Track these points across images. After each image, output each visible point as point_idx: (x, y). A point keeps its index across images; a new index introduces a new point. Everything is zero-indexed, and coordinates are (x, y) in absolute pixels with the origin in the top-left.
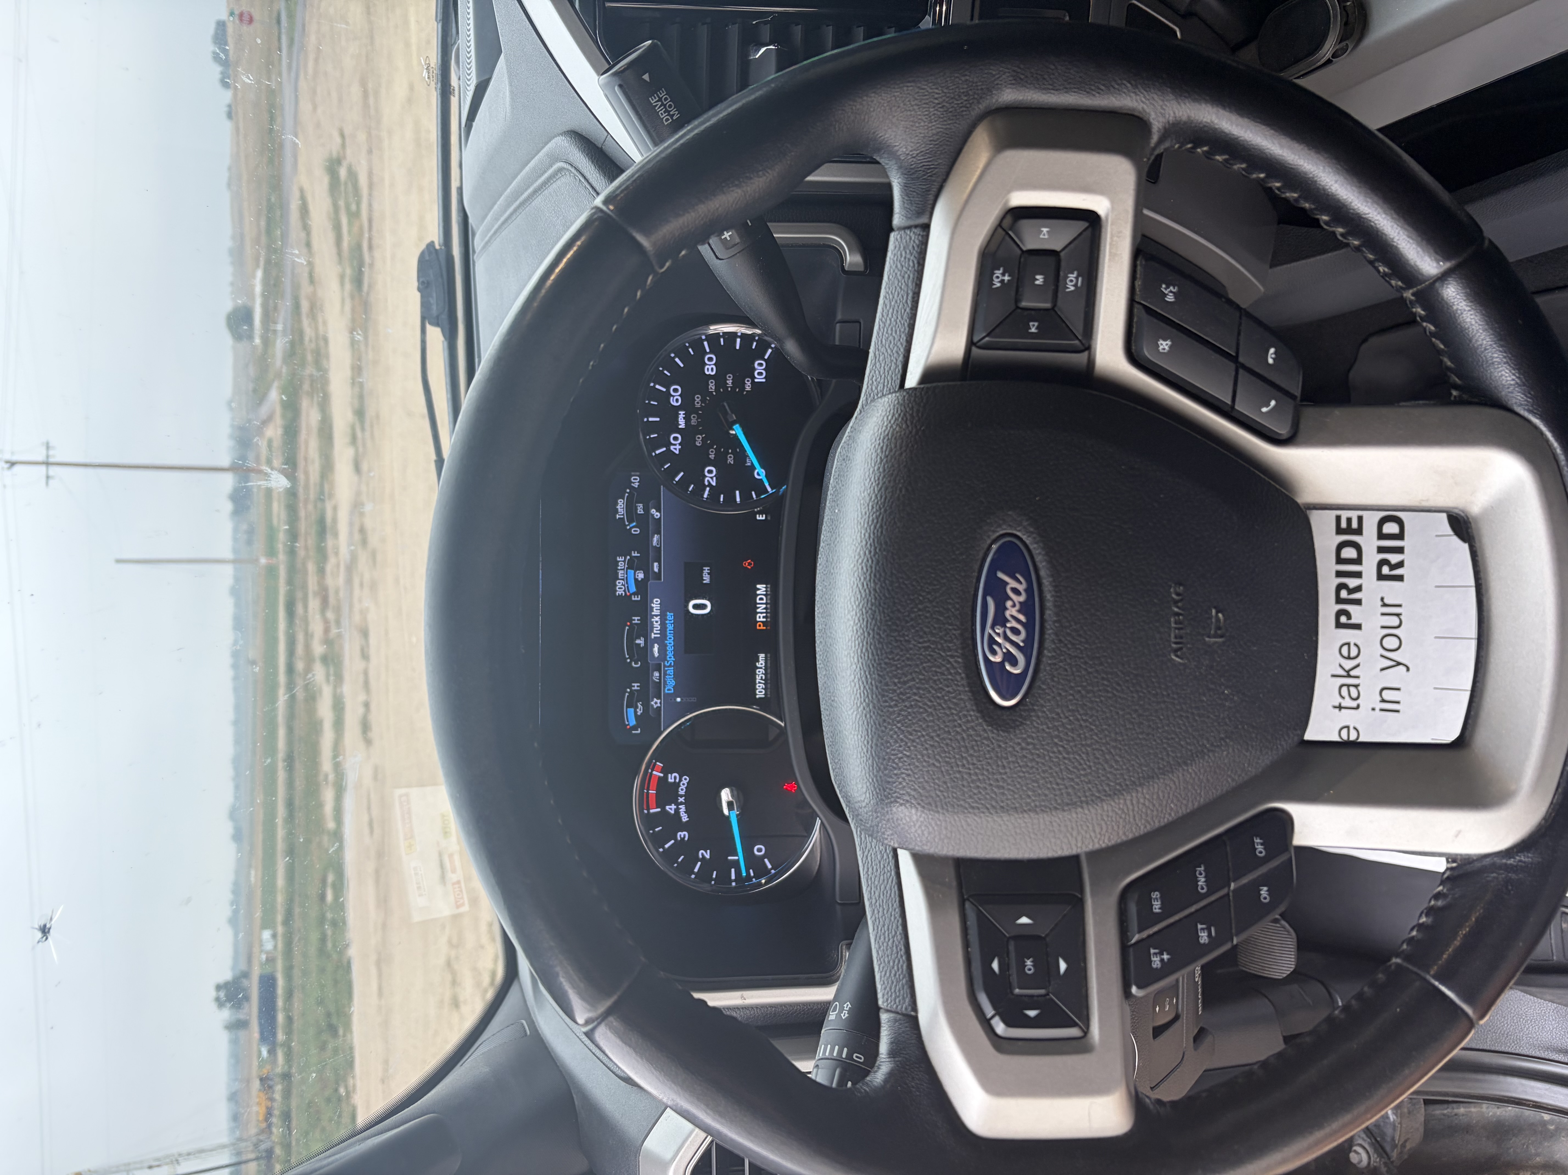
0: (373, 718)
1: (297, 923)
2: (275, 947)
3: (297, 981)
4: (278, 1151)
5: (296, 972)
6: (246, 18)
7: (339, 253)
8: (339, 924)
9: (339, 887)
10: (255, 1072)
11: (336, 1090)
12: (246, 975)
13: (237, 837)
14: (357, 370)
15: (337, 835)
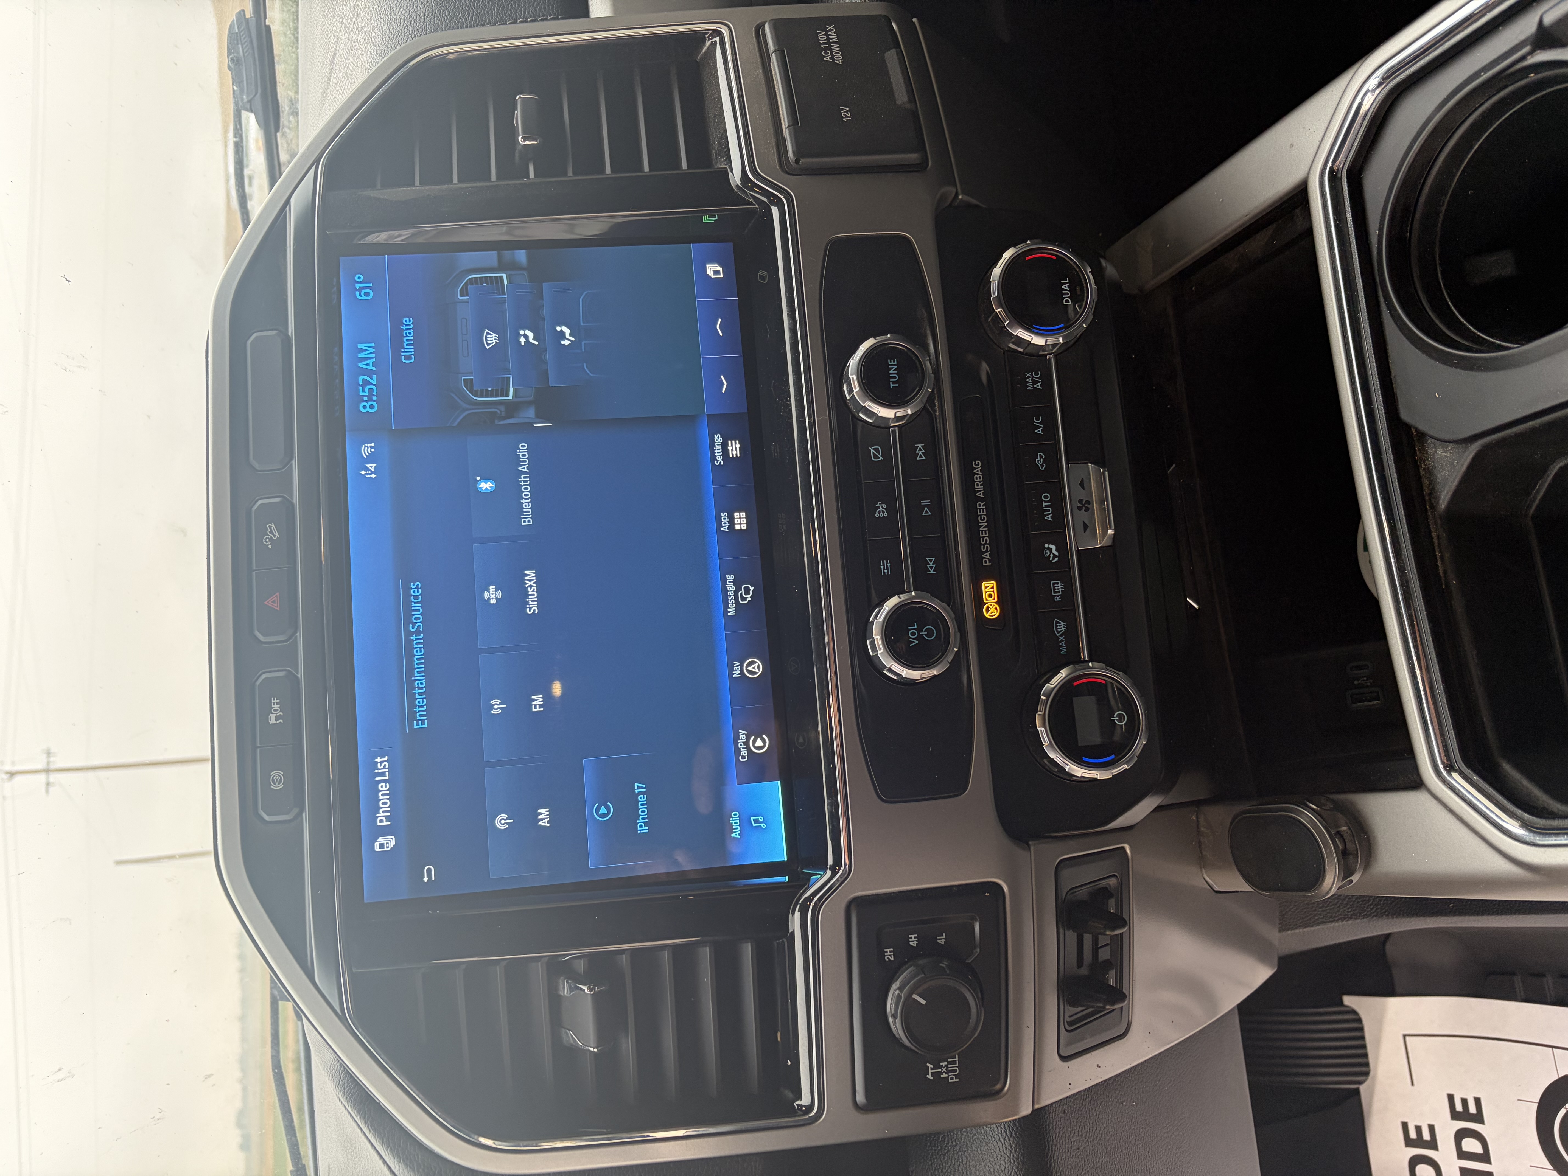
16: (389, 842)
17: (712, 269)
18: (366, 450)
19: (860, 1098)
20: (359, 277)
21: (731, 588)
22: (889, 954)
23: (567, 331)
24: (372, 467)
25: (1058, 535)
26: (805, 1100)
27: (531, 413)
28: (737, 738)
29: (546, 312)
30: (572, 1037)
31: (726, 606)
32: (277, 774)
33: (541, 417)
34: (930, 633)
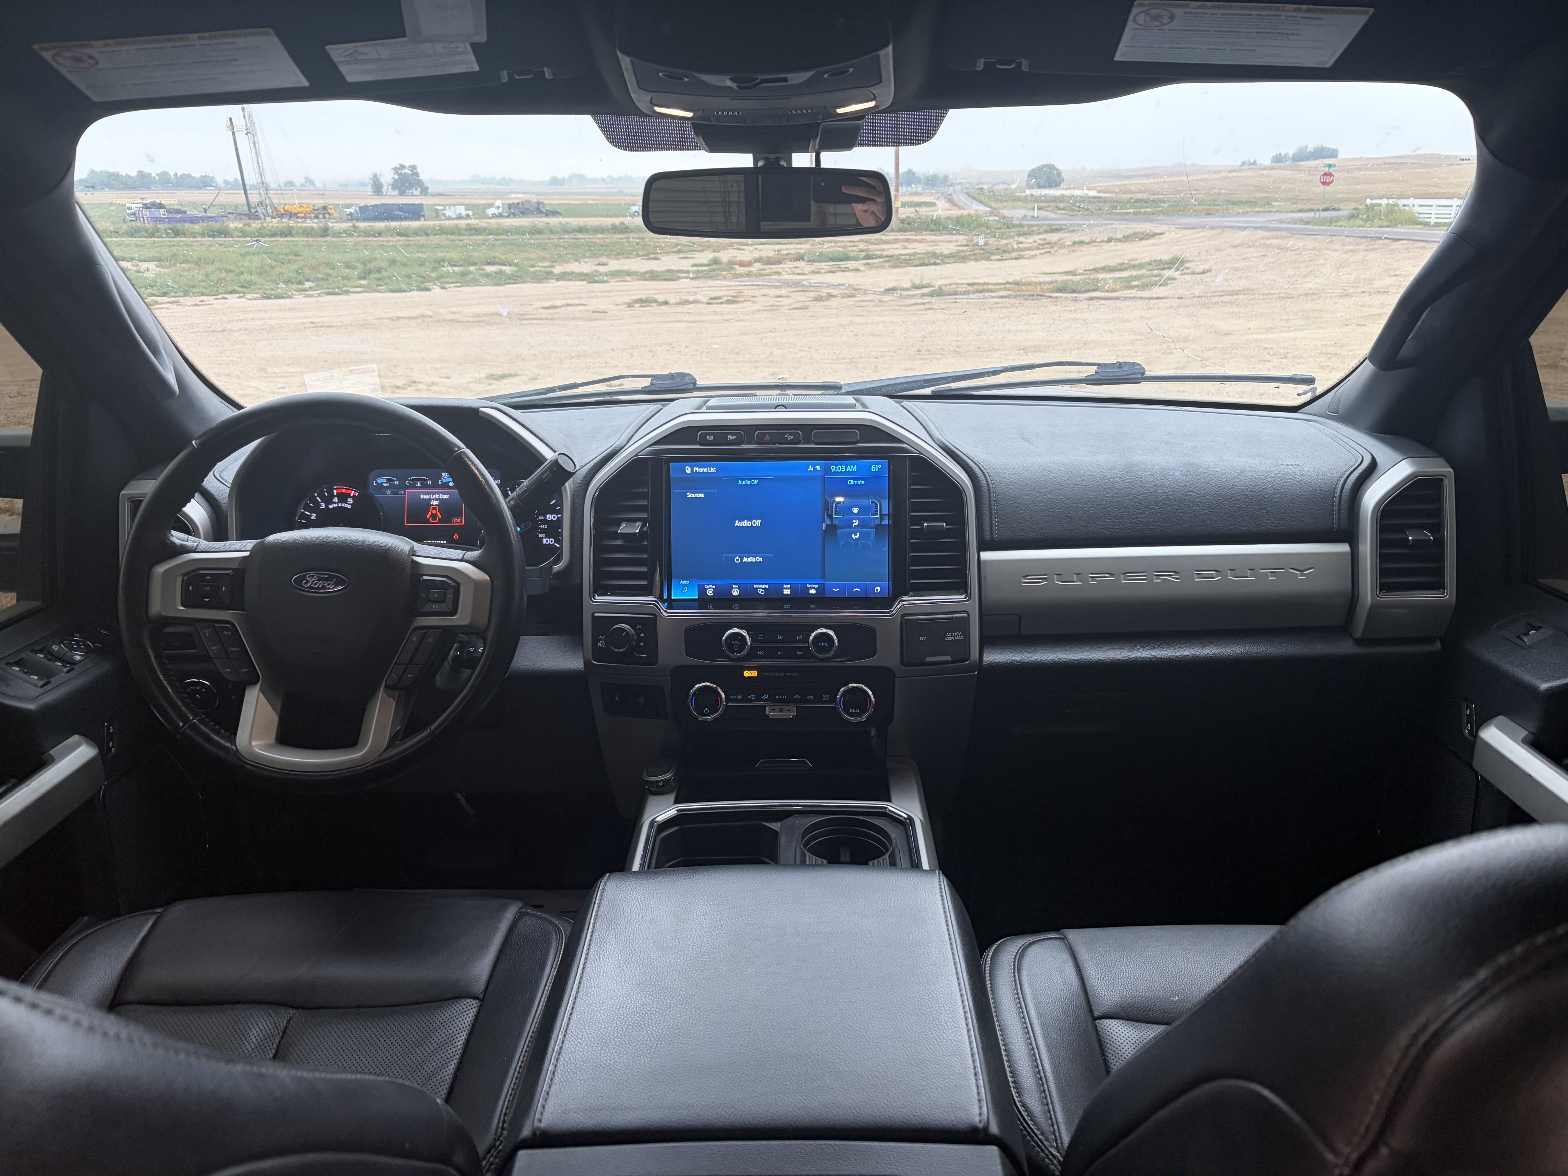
0: (654, 308)
1: (467, 239)
2: (450, 218)
3: (414, 239)
4: (256, 225)
5: (422, 239)
6: (1328, 179)
7: (1096, 270)
8: (464, 279)
9: (499, 279)
10: (331, 201)
11: (308, 280)
12: (425, 191)
13: (554, 181)
14: (981, 289)
15: (546, 276)
16: (689, 471)
17: (878, 588)
18: (818, 468)
19: (596, 614)
20: (880, 467)
21: (763, 587)
22: (639, 627)
23: (857, 537)
24: (812, 469)
25: (772, 700)
26: (597, 597)
27: (829, 522)
28: (713, 585)
29: (864, 530)
30: (624, 525)
31: (758, 584)
32: (712, 438)
33: (827, 526)
34: (736, 648)
